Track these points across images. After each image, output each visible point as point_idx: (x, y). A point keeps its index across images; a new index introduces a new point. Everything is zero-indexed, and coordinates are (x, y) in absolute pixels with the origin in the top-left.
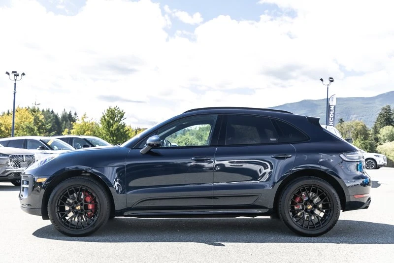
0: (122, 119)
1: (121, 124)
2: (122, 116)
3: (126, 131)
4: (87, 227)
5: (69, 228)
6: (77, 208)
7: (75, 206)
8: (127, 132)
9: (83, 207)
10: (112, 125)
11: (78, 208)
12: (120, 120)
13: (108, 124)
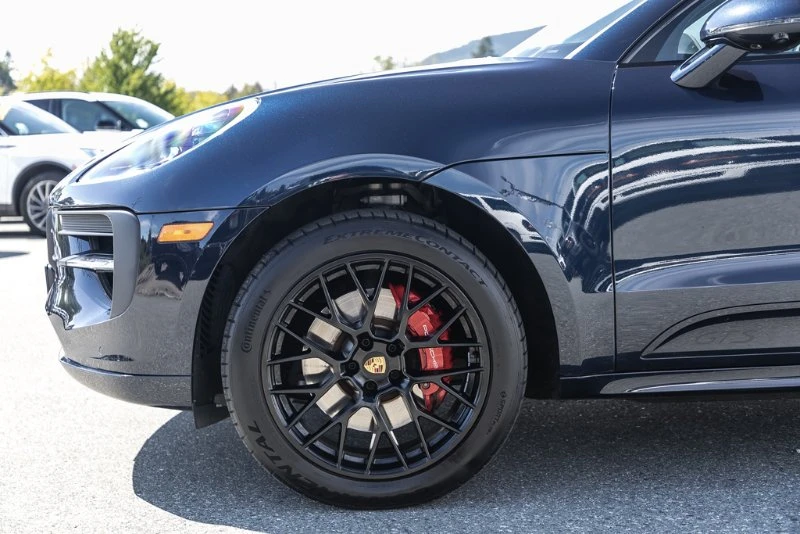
0: (154, 59)
1: (151, 74)
2: (153, 52)
3: (167, 93)
4: (428, 461)
5: (339, 468)
6: (370, 368)
7: (358, 358)
8: (169, 97)
9: (400, 363)
10: (126, 76)
11: (377, 365)
12: (150, 62)
13: (115, 74)
